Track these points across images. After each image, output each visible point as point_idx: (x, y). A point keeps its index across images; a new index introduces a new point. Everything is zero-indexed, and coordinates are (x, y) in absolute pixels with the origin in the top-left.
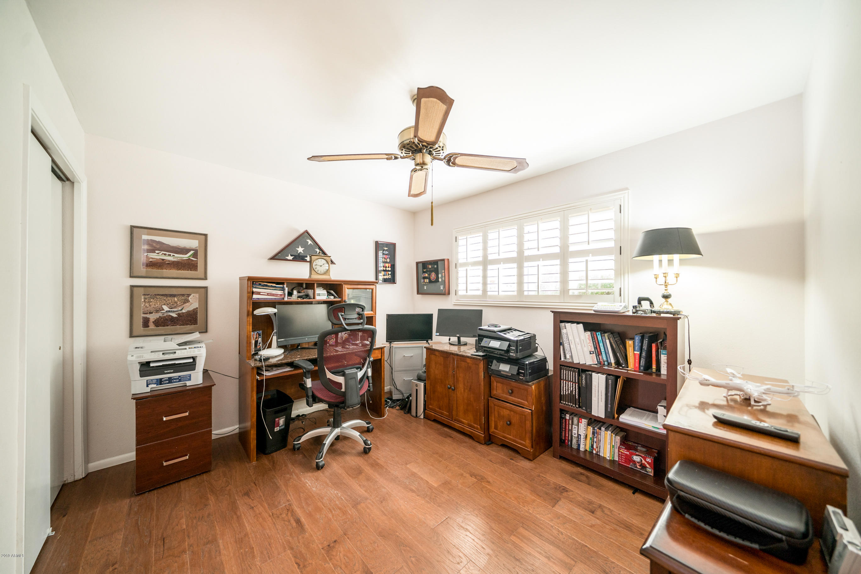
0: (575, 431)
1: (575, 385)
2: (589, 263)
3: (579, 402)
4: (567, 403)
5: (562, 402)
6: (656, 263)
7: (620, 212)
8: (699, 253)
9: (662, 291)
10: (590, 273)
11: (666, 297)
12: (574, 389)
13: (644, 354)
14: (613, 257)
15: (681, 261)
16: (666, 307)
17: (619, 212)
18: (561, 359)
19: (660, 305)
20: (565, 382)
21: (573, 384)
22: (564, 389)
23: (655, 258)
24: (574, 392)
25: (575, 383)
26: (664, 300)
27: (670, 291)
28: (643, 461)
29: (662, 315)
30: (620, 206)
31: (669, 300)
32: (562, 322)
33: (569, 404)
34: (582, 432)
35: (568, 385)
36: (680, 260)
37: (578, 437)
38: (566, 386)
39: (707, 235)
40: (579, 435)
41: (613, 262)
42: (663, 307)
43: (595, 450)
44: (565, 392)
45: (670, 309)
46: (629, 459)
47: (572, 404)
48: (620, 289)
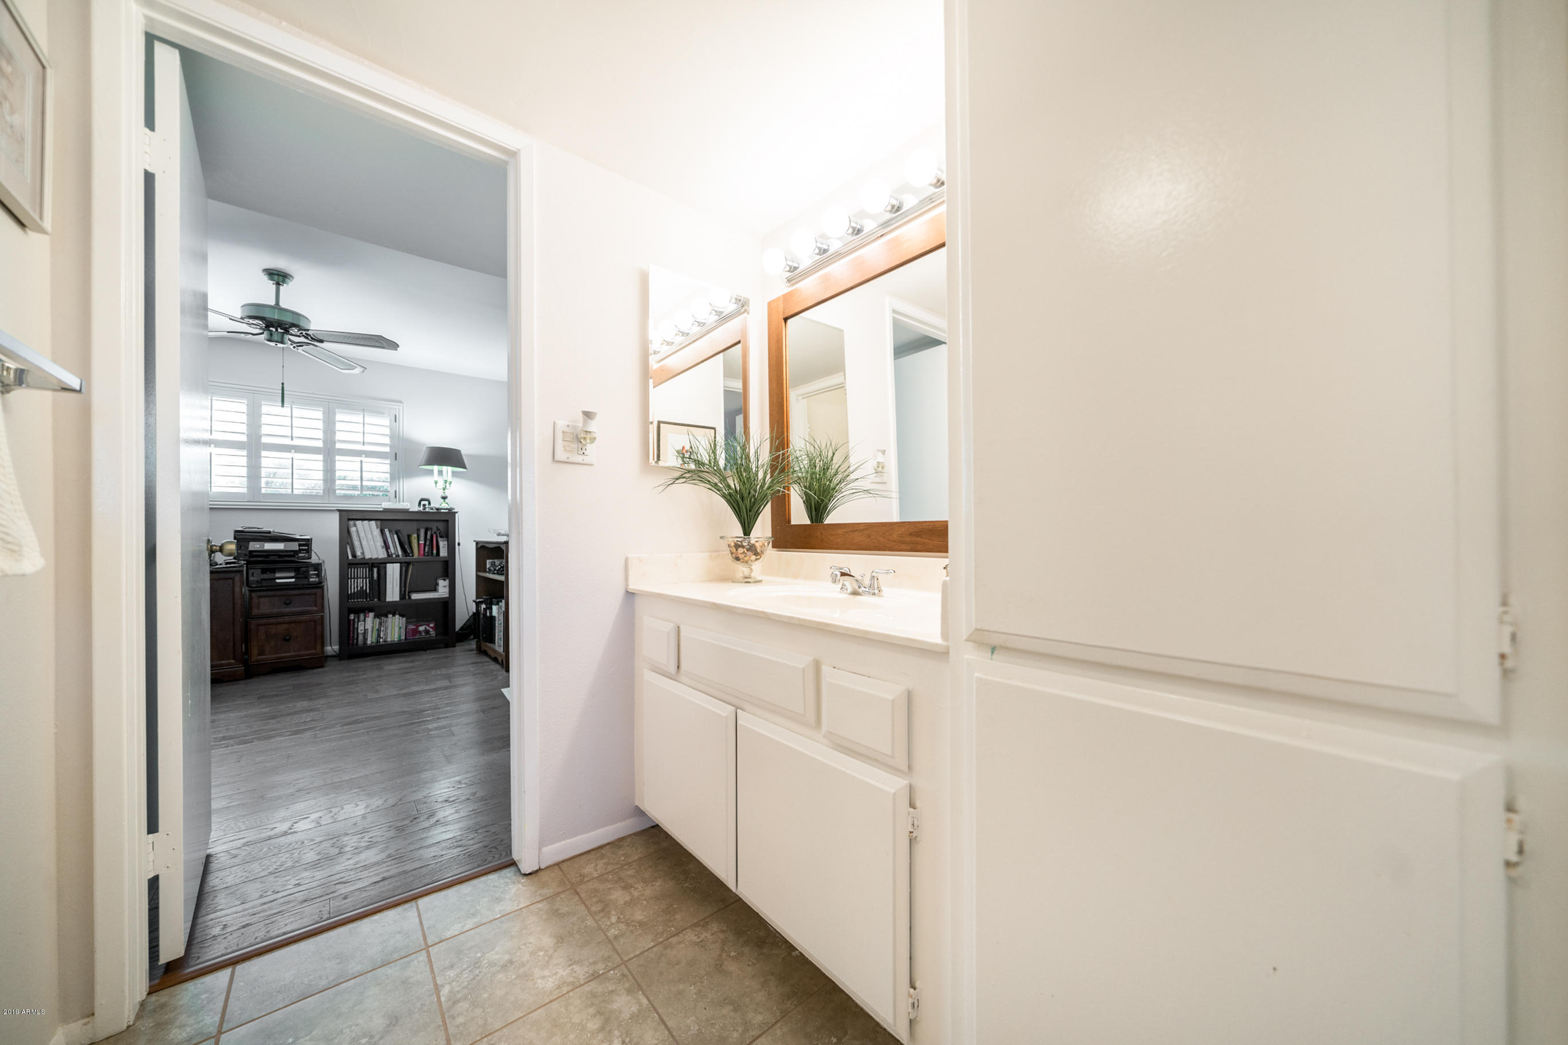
0: (361, 628)
1: (366, 581)
2: (363, 464)
3: (370, 596)
4: (356, 600)
5: (349, 601)
6: (436, 472)
7: (396, 421)
8: (464, 467)
9: (441, 493)
10: (364, 474)
11: (444, 498)
12: (364, 585)
13: (428, 543)
14: (388, 461)
15: (454, 474)
16: (444, 505)
17: (394, 420)
18: (348, 558)
19: (437, 503)
20: (353, 580)
21: (363, 581)
22: (353, 587)
23: (436, 468)
24: (365, 587)
25: (366, 578)
26: (442, 500)
27: (447, 493)
28: (428, 628)
29: (442, 511)
30: (396, 416)
31: (446, 500)
32: (349, 520)
33: (359, 600)
34: (369, 626)
35: (357, 582)
36: (453, 472)
37: (365, 633)
38: (354, 584)
39: (471, 457)
40: (366, 630)
41: (388, 466)
42: (442, 505)
43: (382, 638)
44: (353, 590)
45: (446, 506)
46: (416, 632)
47: (362, 600)
48: (396, 491)
